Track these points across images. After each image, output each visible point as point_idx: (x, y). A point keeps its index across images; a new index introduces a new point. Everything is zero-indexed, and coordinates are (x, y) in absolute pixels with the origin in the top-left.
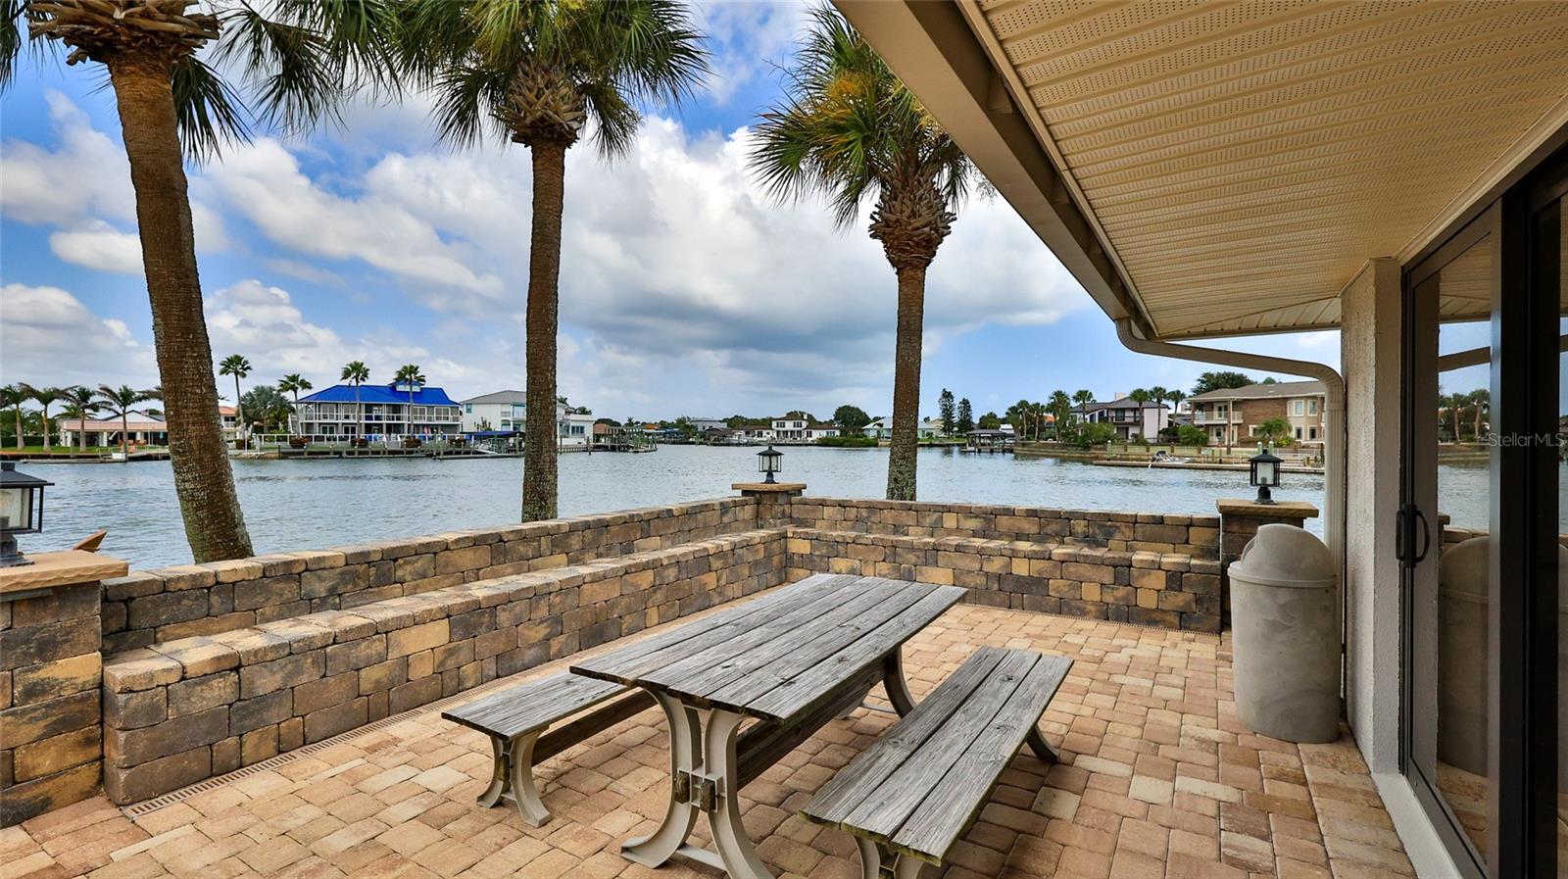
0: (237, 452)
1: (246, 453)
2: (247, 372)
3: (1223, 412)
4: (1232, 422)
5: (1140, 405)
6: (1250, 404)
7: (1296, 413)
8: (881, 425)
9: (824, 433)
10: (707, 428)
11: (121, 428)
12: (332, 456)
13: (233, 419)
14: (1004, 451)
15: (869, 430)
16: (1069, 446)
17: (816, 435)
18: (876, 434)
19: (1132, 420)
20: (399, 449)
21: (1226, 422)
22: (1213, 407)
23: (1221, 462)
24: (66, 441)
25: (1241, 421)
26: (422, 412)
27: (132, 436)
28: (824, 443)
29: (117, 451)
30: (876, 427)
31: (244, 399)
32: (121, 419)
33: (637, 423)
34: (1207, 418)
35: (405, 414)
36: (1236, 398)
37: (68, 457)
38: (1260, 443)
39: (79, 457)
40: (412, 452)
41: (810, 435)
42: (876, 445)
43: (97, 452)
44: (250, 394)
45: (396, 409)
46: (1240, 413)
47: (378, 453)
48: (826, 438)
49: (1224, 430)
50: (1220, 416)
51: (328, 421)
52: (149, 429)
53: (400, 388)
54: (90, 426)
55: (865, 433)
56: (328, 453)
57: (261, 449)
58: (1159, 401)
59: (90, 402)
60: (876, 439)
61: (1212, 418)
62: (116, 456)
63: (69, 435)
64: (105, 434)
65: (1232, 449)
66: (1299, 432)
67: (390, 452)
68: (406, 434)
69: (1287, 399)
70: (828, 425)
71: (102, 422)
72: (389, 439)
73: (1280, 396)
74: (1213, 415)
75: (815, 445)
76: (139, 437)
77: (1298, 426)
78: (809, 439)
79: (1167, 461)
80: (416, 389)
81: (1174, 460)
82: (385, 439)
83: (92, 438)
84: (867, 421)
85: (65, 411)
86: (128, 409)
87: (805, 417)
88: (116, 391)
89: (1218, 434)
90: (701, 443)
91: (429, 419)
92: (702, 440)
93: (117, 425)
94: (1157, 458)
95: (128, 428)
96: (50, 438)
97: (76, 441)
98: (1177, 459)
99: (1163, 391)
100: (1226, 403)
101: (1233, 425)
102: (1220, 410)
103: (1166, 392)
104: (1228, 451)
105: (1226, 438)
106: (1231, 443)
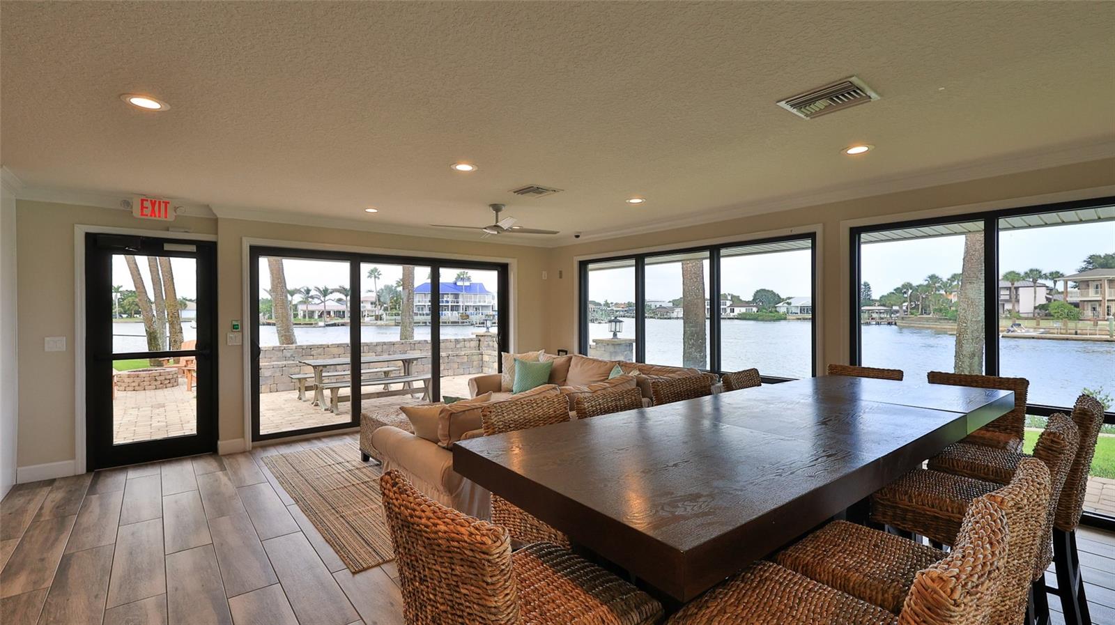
0: (375, 322)
1: (379, 322)
2: (380, 276)
3: (1099, 289)
4: (1107, 298)
5: (1013, 284)
8: (789, 304)
9: (743, 310)
10: (658, 306)
11: (323, 309)
12: (421, 324)
13: (375, 303)
14: (889, 324)
15: (780, 307)
16: (941, 319)
17: (737, 311)
18: (785, 310)
19: (1008, 297)
20: (457, 320)
21: (1101, 299)
22: (1088, 286)
23: (1076, 334)
24: (301, 314)
26: (471, 298)
27: (329, 313)
28: (742, 317)
29: (321, 321)
30: (786, 305)
31: (378, 292)
32: (323, 304)
33: (612, 303)
34: (1082, 295)
35: (460, 299)
36: (1111, 277)
37: (300, 324)
39: (306, 324)
40: (463, 322)
41: (733, 311)
42: (785, 319)
43: (312, 321)
44: (382, 289)
45: (456, 296)
47: (446, 323)
48: (744, 313)
49: (1100, 305)
50: (1097, 293)
51: (420, 304)
52: (336, 309)
53: (459, 283)
54: (311, 308)
55: (778, 309)
56: (419, 323)
57: (387, 320)
58: (1035, 281)
59: (310, 295)
60: (784, 313)
61: (1087, 295)
62: (321, 324)
63: (302, 312)
64: (317, 312)
65: (1099, 322)
67: (452, 322)
68: (461, 312)
70: (747, 304)
71: (316, 306)
72: (452, 314)
74: (1088, 292)
75: (736, 319)
76: (332, 314)
78: (732, 314)
79: (1019, 332)
80: (467, 284)
81: (1028, 332)
82: (450, 315)
83: (311, 314)
84: (779, 300)
85: (302, 299)
86: (327, 298)
87: (729, 298)
88: (322, 290)
89: (1094, 309)
90: (652, 317)
91: (475, 302)
92: (652, 315)
93: (321, 307)
94: (1012, 329)
95: (326, 308)
96: (294, 314)
97: (304, 316)
98: (1032, 330)
99: (1040, 272)
100: (1100, 282)
101: (1108, 300)
102: (1097, 288)
103: (1043, 273)
104: (1096, 324)
105: (1101, 312)
106: (1107, 317)
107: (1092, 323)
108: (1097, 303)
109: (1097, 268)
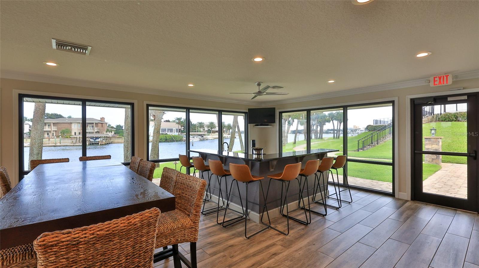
3: (50, 127)
4: (53, 130)
6: (60, 124)
7: (74, 127)
21: (50, 130)
22: (46, 125)
25: (56, 130)
36: (54, 122)
38: (60, 137)
46: (56, 127)
49: (50, 133)
50: (49, 128)
65: (50, 139)
66: (75, 133)
69: (71, 123)
73: (69, 122)
77: (75, 131)
89: (48, 134)
99: (26, 118)
100: (50, 124)
101: (53, 131)
102: (49, 126)
103: (28, 119)
104: (49, 140)
105: (51, 135)
106: (52, 137)
107: (48, 139)
108: (49, 132)
109: (48, 118)
